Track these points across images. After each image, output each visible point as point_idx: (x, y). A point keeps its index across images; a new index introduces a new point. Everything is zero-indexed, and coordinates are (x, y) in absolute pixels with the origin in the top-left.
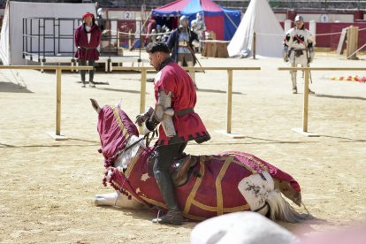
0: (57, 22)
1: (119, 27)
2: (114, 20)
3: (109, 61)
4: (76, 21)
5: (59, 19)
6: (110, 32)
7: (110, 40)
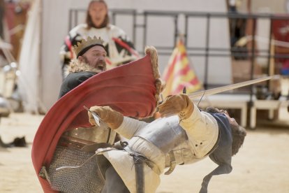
0: (140, 20)
1: (275, 32)
2: (264, 16)
3: (250, 105)
4: (181, 19)
5: (146, 14)
6: (253, 43)
7: (252, 59)
